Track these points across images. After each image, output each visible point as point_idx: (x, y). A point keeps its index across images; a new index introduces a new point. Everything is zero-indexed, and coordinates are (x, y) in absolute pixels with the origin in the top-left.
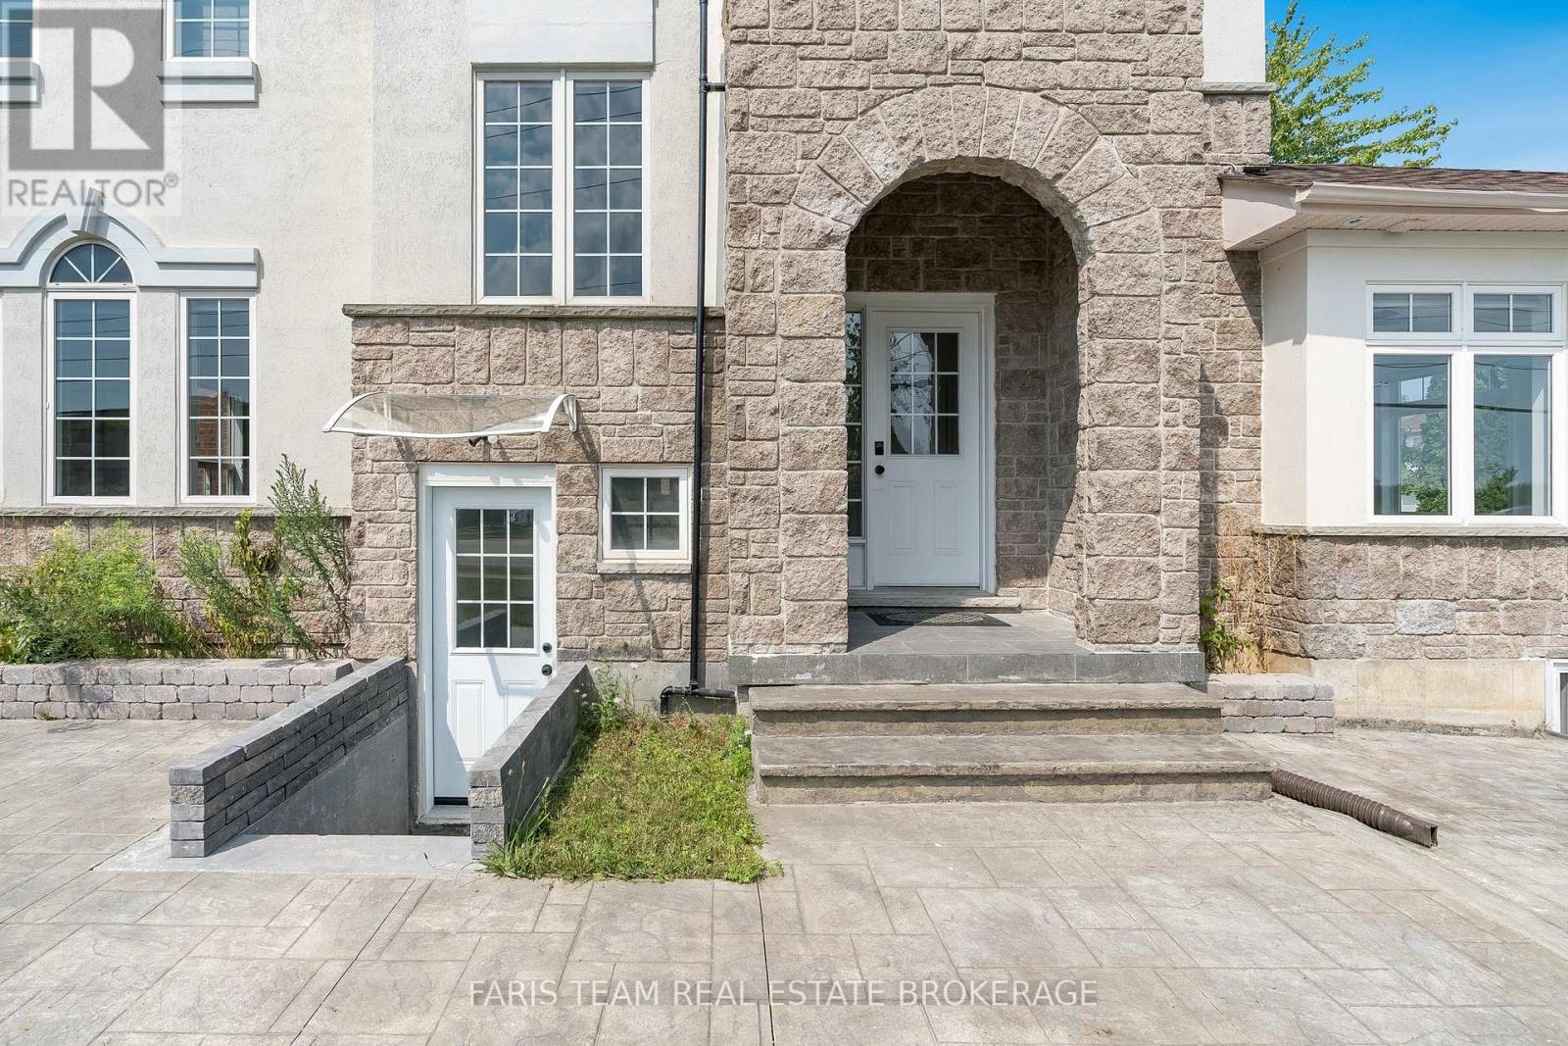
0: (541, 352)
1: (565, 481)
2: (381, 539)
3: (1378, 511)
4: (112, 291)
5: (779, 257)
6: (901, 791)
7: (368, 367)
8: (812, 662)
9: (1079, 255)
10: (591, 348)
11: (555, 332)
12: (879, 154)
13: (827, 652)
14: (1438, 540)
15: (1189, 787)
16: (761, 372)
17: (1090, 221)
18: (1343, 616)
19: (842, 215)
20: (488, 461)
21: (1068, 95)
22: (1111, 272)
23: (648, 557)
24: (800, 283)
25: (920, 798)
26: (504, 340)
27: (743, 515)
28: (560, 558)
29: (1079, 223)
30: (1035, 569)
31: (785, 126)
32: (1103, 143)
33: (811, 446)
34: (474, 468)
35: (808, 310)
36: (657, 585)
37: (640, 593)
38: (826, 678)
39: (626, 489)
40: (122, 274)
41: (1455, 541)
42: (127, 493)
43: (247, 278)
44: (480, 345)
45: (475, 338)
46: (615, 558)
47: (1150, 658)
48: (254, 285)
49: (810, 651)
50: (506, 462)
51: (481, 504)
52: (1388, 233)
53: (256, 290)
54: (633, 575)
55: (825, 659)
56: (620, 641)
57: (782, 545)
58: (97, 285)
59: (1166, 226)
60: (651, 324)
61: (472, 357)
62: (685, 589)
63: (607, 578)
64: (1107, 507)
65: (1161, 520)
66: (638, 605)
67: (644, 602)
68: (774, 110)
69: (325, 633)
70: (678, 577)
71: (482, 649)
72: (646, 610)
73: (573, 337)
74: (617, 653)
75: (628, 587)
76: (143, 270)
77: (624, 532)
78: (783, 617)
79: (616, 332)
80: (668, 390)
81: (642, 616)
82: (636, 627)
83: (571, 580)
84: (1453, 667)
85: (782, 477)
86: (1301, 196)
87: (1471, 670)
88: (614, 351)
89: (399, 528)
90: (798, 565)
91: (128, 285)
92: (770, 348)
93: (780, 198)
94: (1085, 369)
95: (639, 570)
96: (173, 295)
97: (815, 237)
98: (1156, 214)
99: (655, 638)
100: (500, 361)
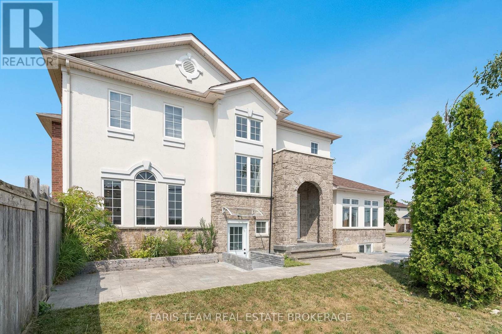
0: (247, 202)
1: (251, 222)
2: (221, 232)
3: (343, 226)
4: (151, 182)
5: (290, 192)
6: (311, 259)
7: (219, 203)
8: (293, 247)
9: (320, 194)
10: (254, 201)
11: (249, 199)
12: (301, 180)
13: (295, 245)
14: (349, 230)
15: (336, 256)
16: (288, 208)
17: (323, 190)
18: (340, 240)
19: (297, 187)
20: (239, 219)
21: (321, 174)
22: (325, 197)
23: (262, 234)
24: (292, 196)
25: (313, 260)
26: (242, 199)
27: (286, 227)
28: (250, 235)
29: (321, 191)
30: (305, 235)
31: (291, 174)
32: (324, 181)
33: (293, 218)
34: (237, 220)
35: (293, 200)
36: (264, 238)
37: (262, 240)
38: (295, 249)
39: (258, 224)
40: (153, 178)
41: (350, 230)
42: (154, 224)
43: (182, 182)
44: (238, 200)
45: (237, 199)
46: (257, 235)
47: (329, 244)
48: (184, 184)
49: (293, 245)
50: (242, 219)
51: (234, 226)
52: (344, 191)
53: (184, 185)
54: (261, 237)
55: (295, 246)
56: (259, 247)
57: (290, 231)
58: (147, 180)
59: (330, 192)
60: (263, 198)
61: (237, 202)
62: (268, 239)
63: (257, 237)
64: (324, 226)
65: (329, 227)
66: (261, 242)
67: (262, 241)
68: (289, 172)
69: (199, 250)
70: (267, 237)
71: (234, 250)
72: (262, 242)
73: (252, 200)
74: (258, 249)
75: (260, 239)
76: (159, 178)
77: (258, 231)
78: (290, 241)
79: (259, 199)
80: (266, 208)
81: (262, 243)
82: (261, 245)
83: (252, 238)
84: (350, 245)
85: (290, 222)
86: (338, 187)
87: (351, 246)
88: (258, 202)
89: (224, 230)
90: (292, 234)
91: (155, 181)
92: (289, 204)
93: (290, 184)
94: (321, 208)
95: (262, 236)
96: (166, 184)
97: (294, 190)
98: (329, 190)
99: (264, 247)
100: (241, 203)
